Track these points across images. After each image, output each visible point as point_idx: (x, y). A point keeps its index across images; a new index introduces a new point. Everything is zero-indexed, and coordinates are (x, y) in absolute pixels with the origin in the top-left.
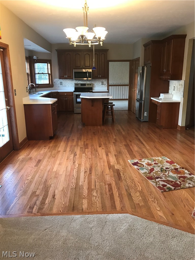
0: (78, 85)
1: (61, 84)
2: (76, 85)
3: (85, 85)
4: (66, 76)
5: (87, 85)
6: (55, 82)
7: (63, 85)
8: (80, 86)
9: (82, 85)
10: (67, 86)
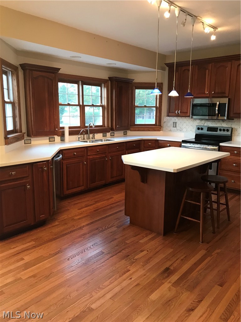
0: (202, 129)
1: (175, 126)
2: (198, 129)
3: (215, 129)
4: (178, 112)
5: (220, 130)
6: (165, 122)
7: (178, 127)
8: (205, 131)
9: (210, 129)
10: (184, 130)
